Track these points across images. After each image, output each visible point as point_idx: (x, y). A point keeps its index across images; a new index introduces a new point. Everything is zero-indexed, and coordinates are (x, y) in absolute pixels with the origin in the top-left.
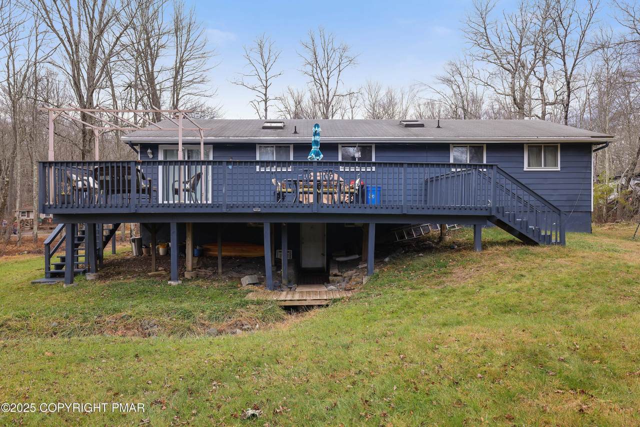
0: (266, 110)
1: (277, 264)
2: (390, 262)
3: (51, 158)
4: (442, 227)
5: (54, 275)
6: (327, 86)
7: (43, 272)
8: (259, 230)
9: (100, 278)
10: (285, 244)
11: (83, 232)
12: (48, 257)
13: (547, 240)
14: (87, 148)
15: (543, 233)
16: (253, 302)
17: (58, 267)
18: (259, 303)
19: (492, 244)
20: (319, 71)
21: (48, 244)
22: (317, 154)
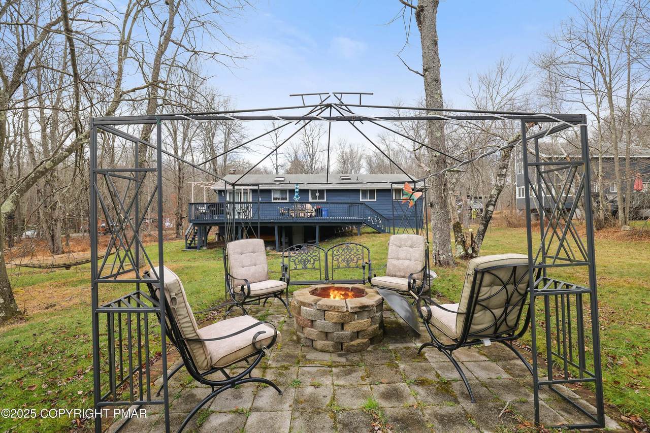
0: (277, 160)
1: (281, 243)
2: (327, 241)
3: (193, 202)
4: (352, 227)
5: (189, 248)
6: (312, 146)
7: (185, 247)
8: (273, 228)
9: (208, 248)
10: (284, 235)
11: (197, 230)
12: (187, 240)
13: (384, 231)
14: (181, 186)
15: (382, 229)
16: (271, 255)
17: (190, 244)
18: (273, 255)
19: (364, 233)
20: (307, 138)
21: (186, 235)
22: (297, 197)
